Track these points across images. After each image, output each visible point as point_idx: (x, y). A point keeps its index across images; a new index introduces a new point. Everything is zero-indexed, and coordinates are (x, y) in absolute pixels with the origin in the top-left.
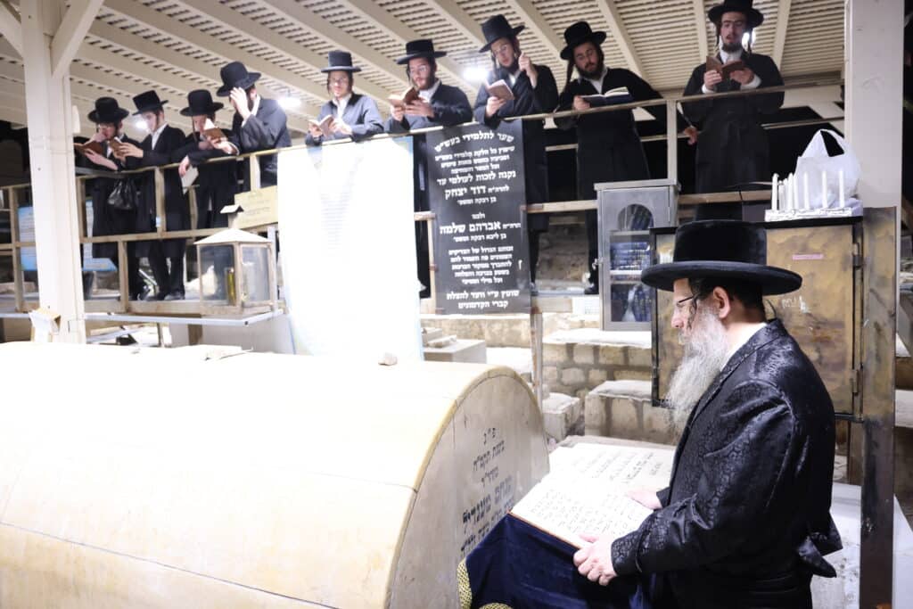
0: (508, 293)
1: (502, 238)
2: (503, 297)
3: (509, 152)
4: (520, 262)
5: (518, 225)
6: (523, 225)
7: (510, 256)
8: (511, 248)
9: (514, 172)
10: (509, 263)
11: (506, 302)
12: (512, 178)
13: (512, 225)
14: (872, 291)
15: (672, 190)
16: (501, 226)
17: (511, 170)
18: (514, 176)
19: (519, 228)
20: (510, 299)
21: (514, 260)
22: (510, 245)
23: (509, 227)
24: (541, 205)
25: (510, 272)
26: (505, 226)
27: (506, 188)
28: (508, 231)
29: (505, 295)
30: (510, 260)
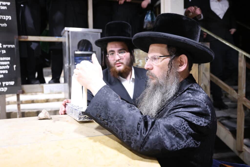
0: (7, 83)
1: (3, 53)
2: (4, 85)
3: (6, 5)
4: (15, 66)
5: (13, 46)
6: (16, 46)
7: (8, 63)
8: (9, 59)
9: (10, 17)
10: (8, 67)
11: (6, 89)
12: (8, 20)
13: (9, 46)
14: (203, 73)
15: (99, 34)
16: (2, 46)
17: (9, 15)
18: (10, 19)
19: (13, 48)
20: (9, 86)
21: (11, 65)
22: (8, 57)
23: (7, 47)
24: (26, 37)
25: (8, 71)
26: (5, 46)
27: (5, 25)
28: (6, 49)
29: (5, 84)
30: (8, 65)
